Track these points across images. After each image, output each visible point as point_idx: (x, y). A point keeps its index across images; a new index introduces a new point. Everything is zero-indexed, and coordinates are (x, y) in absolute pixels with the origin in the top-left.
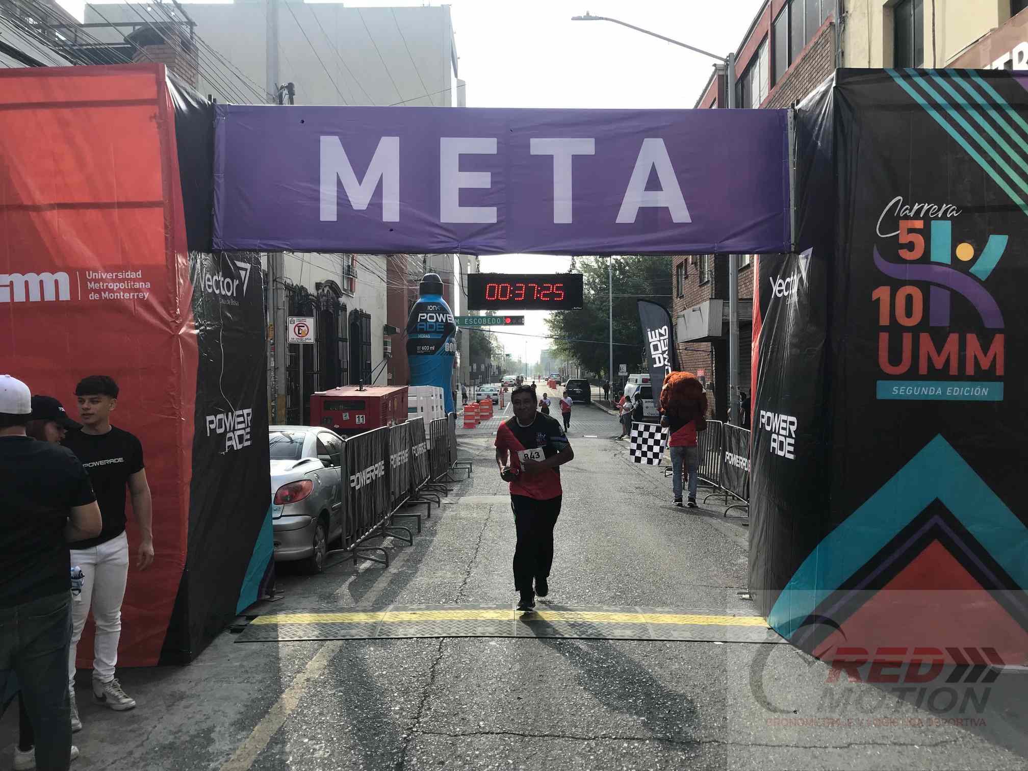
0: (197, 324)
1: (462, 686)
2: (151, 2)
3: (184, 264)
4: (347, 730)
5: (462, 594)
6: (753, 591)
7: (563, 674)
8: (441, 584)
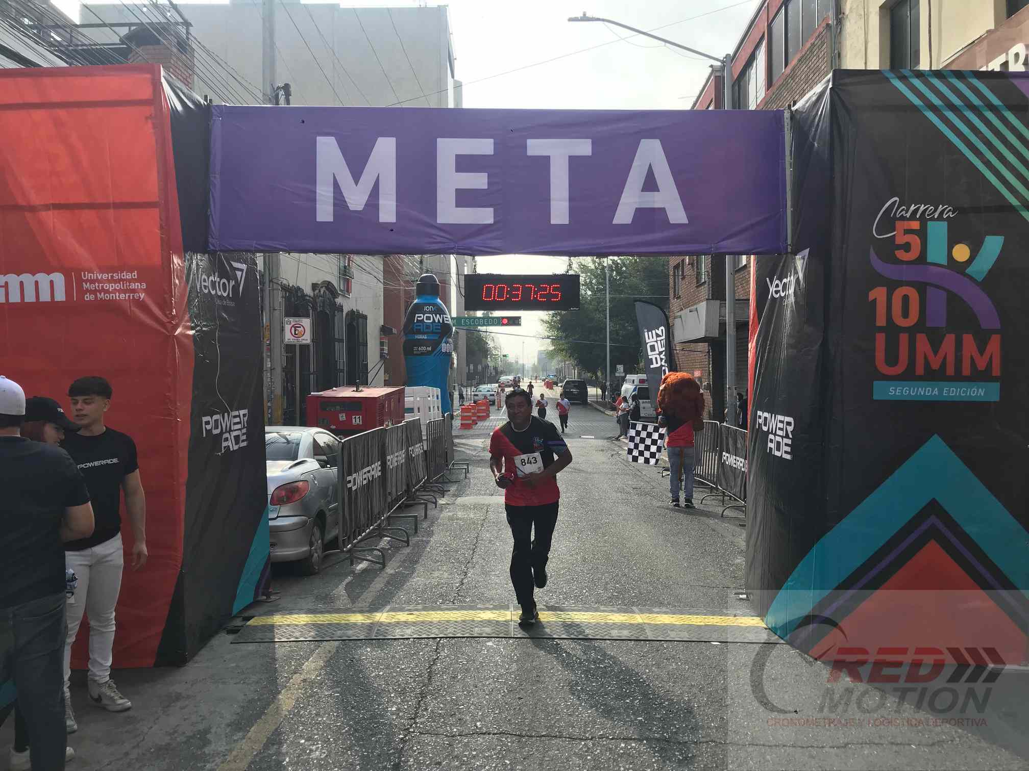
0: (193, 325)
1: (459, 686)
2: (147, 3)
3: (179, 264)
4: (344, 731)
5: (459, 595)
6: (749, 591)
7: (560, 675)
8: (438, 585)
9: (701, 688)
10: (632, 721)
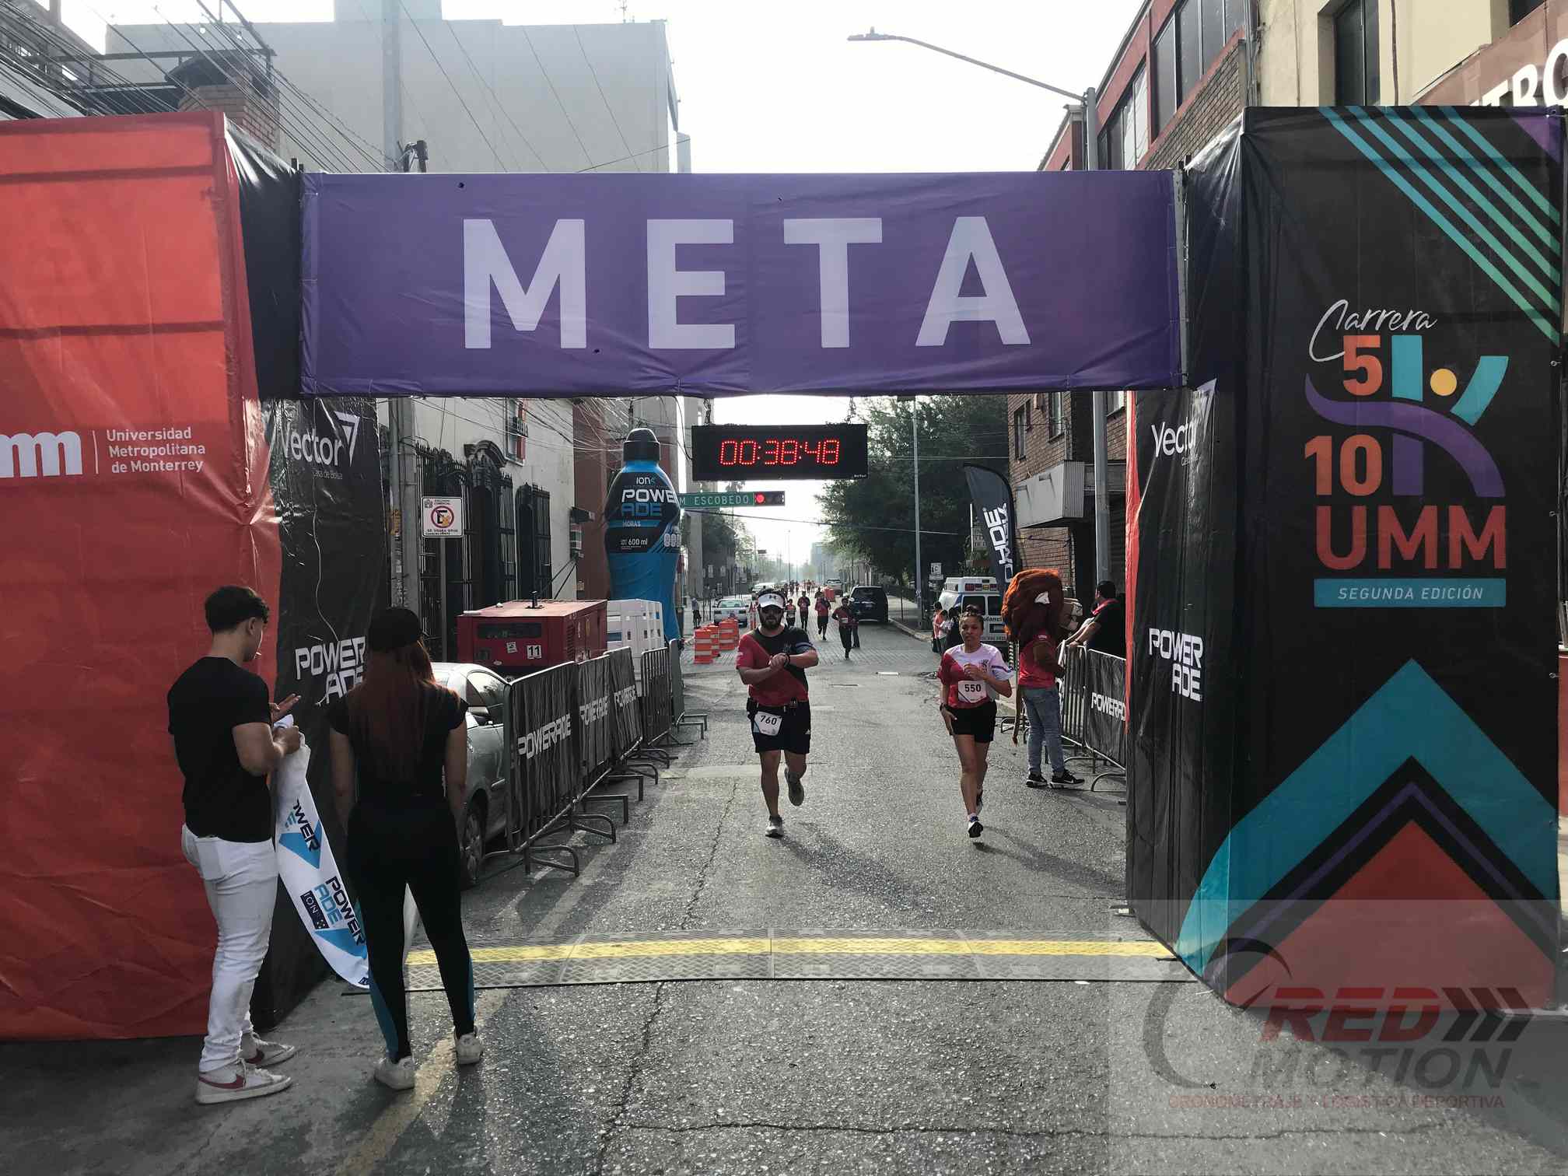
0: (278, 508)
1: (691, 1055)
3: (254, 417)
4: (515, 1125)
6: (1133, 903)
7: (845, 1034)
8: (659, 901)
9: (1059, 1052)
10: (953, 1103)
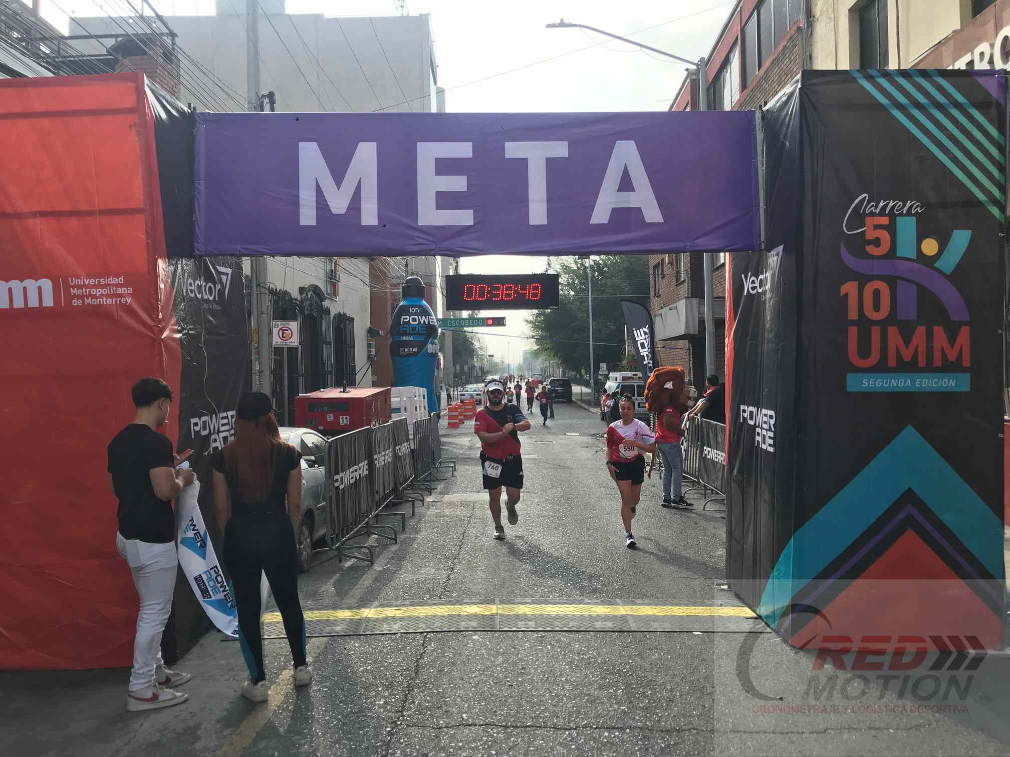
0: (179, 328)
1: (445, 680)
2: (132, 15)
3: (164, 269)
4: (332, 725)
5: (445, 590)
7: (545, 666)
8: (425, 580)
9: (683, 678)
10: (615, 710)
